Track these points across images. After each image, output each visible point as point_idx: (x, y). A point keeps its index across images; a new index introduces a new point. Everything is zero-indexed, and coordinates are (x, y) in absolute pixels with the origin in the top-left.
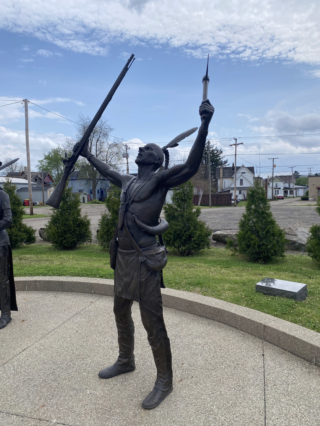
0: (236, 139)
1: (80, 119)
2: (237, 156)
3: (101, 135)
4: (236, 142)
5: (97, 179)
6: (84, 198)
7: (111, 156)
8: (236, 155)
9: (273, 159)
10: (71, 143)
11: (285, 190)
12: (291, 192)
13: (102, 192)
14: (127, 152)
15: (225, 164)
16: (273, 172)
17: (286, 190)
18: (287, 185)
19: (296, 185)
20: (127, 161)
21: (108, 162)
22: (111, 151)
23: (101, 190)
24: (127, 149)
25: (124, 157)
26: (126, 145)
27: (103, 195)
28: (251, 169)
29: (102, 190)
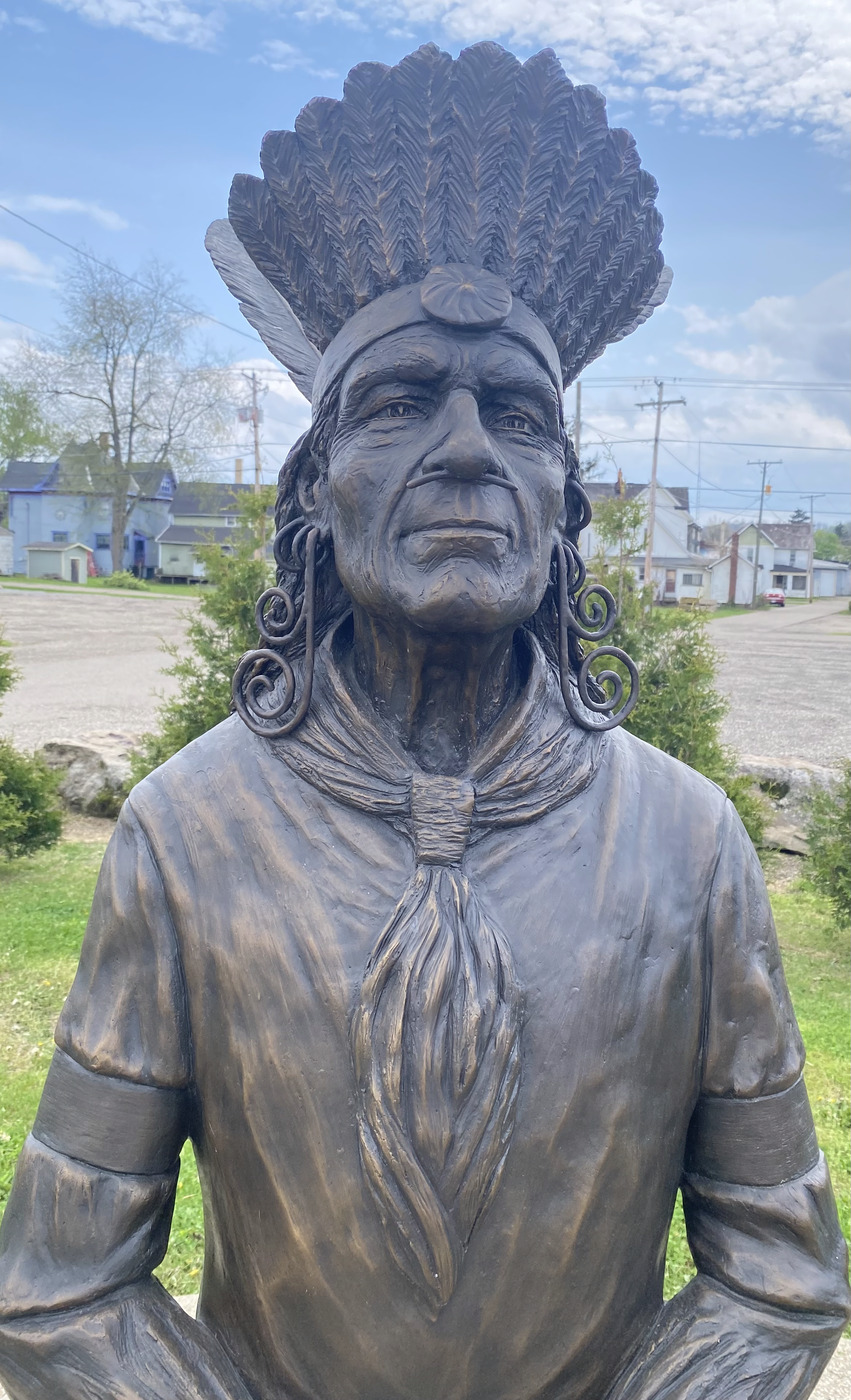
0: (661, 385)
1: (78, 268)
2: (660, 447)
3: (156, 332)
4: (660, 394)
5: (132, 497)
6: (74, 565)
7: (186, 415)
8: (656, 440)
9: (765, 463)
10: (36, 357)
11: (778, 574)
12: (800, 583)
13: (140, 545)
14: (254, 401)
15: (588, 470)
16: (761, 510)
17: (783, 574)
18: (784, 558)
19: (817, 557)
20: (256, 436)
21: (173, 434)
22: (185, 395)
23: (137, 537)
24: (255, 392)
25: (243, 419)
26: (254, 375)
27: (143, 556)
28: (681, 495)
29: (142, 539)
